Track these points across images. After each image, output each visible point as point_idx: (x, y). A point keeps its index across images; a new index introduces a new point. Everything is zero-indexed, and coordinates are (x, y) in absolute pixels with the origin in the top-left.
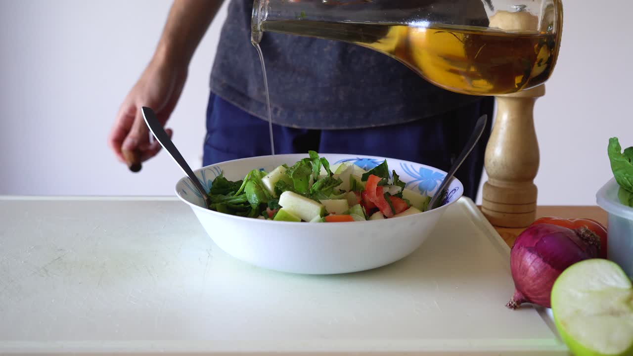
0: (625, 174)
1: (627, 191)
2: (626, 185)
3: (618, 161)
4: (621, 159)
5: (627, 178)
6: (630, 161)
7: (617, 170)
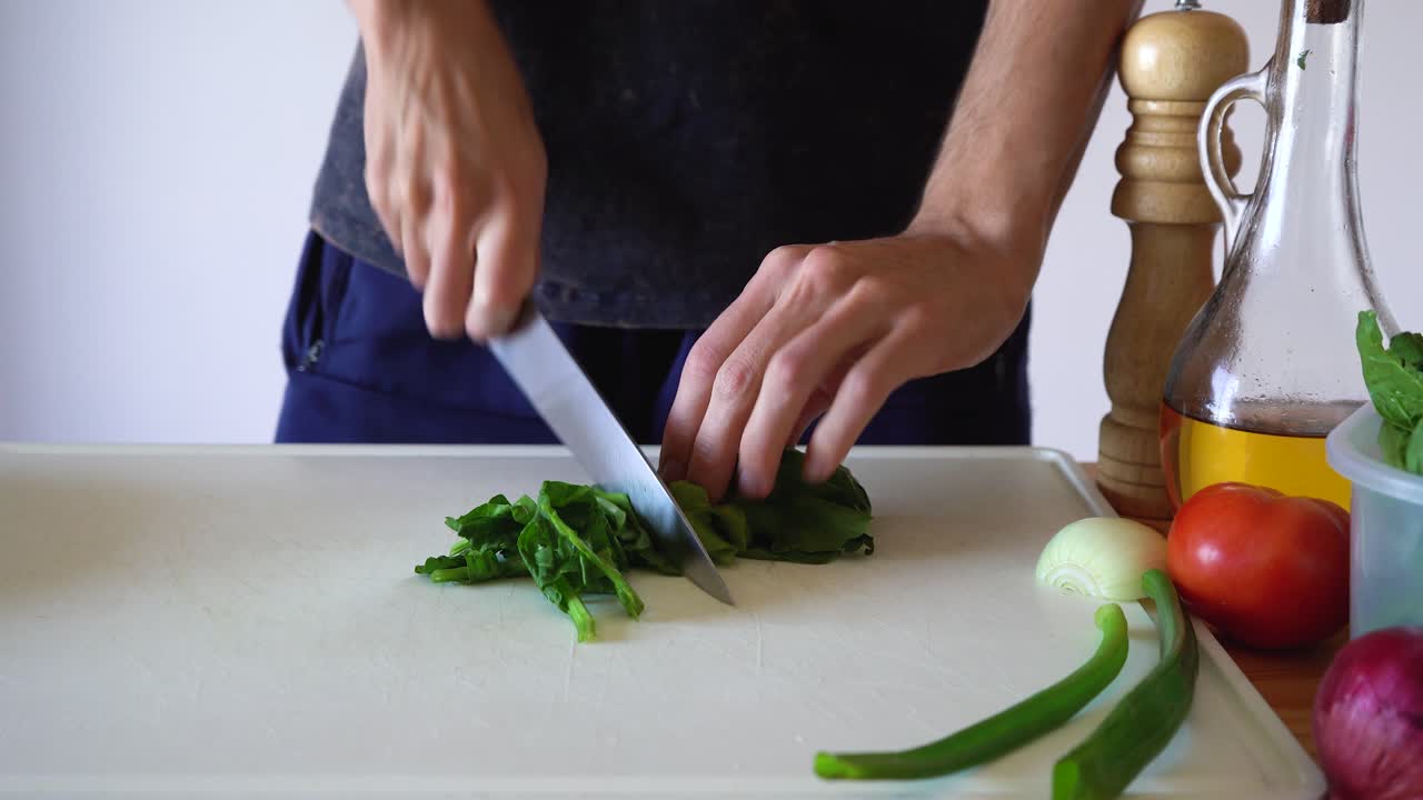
0: (1394, 391)
1: (1398, 429)
2: (1396, 416)
3: (1375, 363)
4: (1385, 360)
5: (1400, 400)
6: (1403, 365)
7: (1375, 382)
